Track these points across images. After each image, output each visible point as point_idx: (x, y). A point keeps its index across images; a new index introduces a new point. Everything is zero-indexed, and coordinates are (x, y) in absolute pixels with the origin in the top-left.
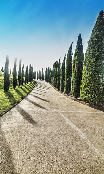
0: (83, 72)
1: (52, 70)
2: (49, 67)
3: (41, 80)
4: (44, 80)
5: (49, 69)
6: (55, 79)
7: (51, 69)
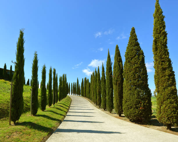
0: (123, 86)
1: (90, 81)
2: (86, 78)
3: (77, 95)
4: (81, 95)
5: (86, 81)
6: (95, 94)
7: (88, 80)
